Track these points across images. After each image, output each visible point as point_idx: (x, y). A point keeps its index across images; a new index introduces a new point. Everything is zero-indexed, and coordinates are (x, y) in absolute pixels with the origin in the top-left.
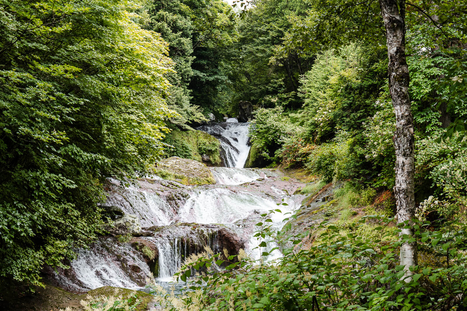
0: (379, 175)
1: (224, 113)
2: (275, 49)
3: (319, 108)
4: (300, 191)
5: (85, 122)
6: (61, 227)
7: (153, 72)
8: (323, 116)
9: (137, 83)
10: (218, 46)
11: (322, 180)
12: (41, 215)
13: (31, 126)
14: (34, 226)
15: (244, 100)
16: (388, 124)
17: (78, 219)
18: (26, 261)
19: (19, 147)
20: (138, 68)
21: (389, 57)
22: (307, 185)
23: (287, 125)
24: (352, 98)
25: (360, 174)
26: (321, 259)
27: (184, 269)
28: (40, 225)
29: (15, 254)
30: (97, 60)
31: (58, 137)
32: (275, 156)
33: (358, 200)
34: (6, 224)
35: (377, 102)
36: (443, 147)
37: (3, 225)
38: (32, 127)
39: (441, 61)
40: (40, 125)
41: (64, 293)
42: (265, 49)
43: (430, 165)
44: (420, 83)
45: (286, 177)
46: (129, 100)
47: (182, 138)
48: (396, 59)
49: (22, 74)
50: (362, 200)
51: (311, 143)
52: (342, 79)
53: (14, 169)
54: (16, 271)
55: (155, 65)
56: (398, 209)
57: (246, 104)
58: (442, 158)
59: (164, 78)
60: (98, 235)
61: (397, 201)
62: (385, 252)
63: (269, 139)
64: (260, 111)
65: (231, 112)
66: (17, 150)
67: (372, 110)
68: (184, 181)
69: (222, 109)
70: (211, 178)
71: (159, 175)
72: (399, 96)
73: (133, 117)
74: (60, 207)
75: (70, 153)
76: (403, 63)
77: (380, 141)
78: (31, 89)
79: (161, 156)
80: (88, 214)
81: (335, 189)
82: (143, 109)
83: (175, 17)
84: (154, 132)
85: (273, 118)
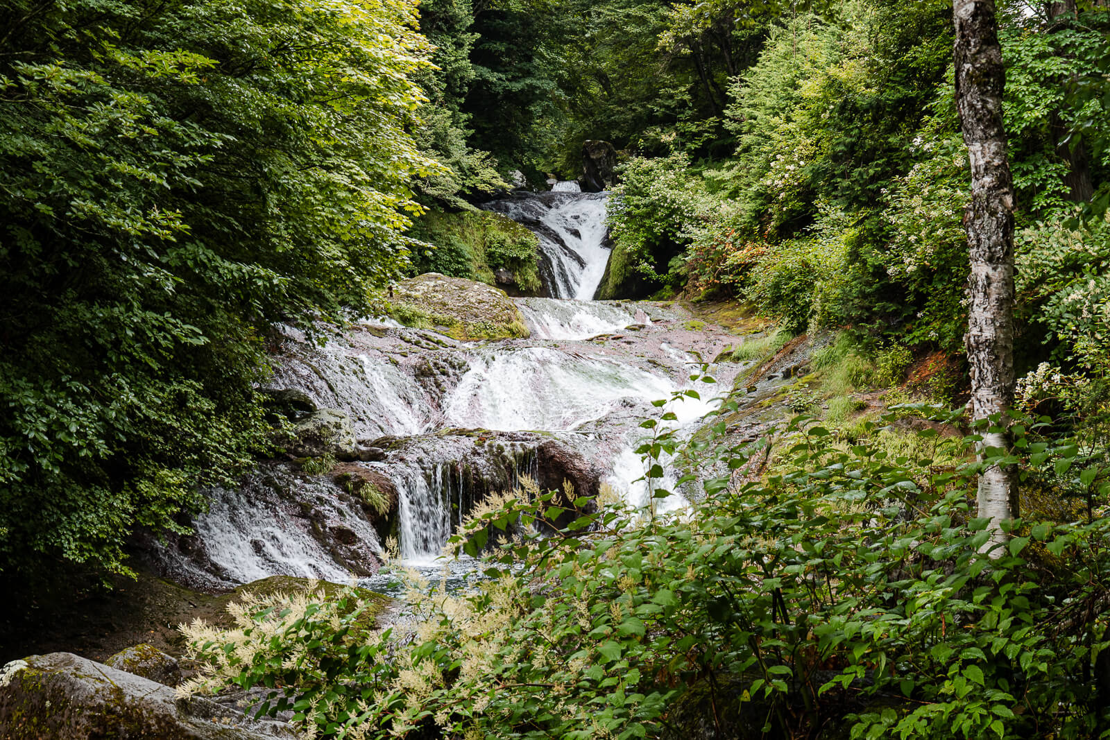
0: (919, 315)
1: (547, 170)
2: (673, 14)
3: (775, 156)
4: (729, 354)
5: (221, 189)
6: (171, 438)
7: (385, 69)
8: (787, 176)
9: (344, 96)
10: (532, 7)
11: (783, 328)
12: (123, 408)
13: (98, 197)
14: (108, 433)
15: (595, 138)
16: (942, 192)
17: (210, 419)
18: (90, 517)
19: (70, 248)
20: (346, 60)
21: (957, 26)
22: (746, 340)
23: (697, 196)
24: (857, 131)
25: (875, 313)
26: (792, 505)
27: (473, 526)
28: (123, 433)
29: (66, 499)
30: (253, 39)
31: (164, 223)
32: (670, 271)
33: (868, 375)
34: (44, 429)
35: (918, 141)
36: (1073, 247)
37: (37, 430)
38: (102, 201)
39: (1070, 40)
40: (121, 195)
41: (179, 592)
42: (645, 15)
43: (1042, 291)
44: (1020, 96)
45: (696, 322)
46: (326, 136)
47: (449, 230)
48: (974, 32)
49: (77, 74)
50: (878, 374)
51: (755, 241)
52: (833, 85)
53: (58, 301)
54: (68, 540)
55: (387, 53)
56: (974, 387)
57: (599, 147)
58: (1071, 274)
59: (409, 84)
60: (258, 456)
61: (973, 369)
62: (940, 489)
63: (655, 230)
64: (633, 165)
65: (564, 168)
66: (65, 255)
67: (903, 159)
68: (456, 330)
69: (542, 161)
70: (519, 324)
71: (396, 316)
72: (979, 120)
73: (336, 177)
74: (168, 390)
75: (190, 263)
76: (991, 41)
77: (923, 234)
78: (98, 108)
79: (401, 269)
80: (232, 408)
81: (814, 350)
82: (360, 157)
84: (386, 213)
85: (665, 180)
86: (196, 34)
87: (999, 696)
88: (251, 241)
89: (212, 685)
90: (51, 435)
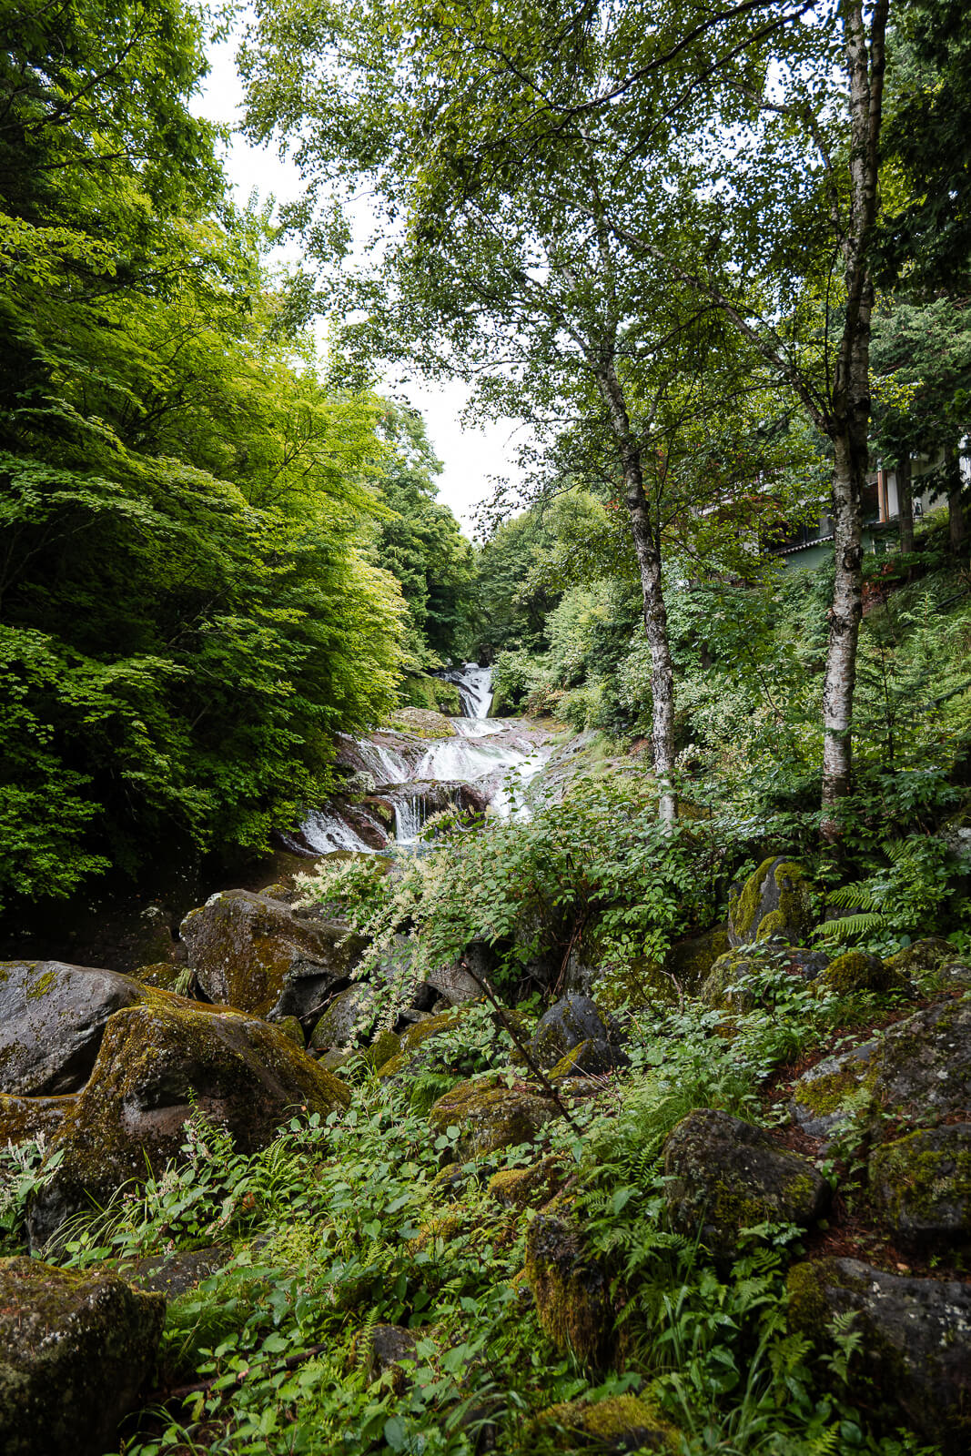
0: (635, 723)
1: (463, 657)
2: (518, 587)
3: (567, 650)
4: (549, 742)
5: (310, 671)
6: (289, 787)
7: (386, 614)
8: (573, 659)
9: (367, 627)
10: (454, 583)
11: (573, 729)
12: (266, 774)
13: (252, 676)
14: (259, 785)
15: (485, 643)
16: (644, 666)
17: (306, 778)
18: (251, 825)
19: (240, 700)
20: (368, 611)
21: (644, 593)
22: (556, 735)
23: (533, 669)
24: (604, 638)
25: (615, 722)
26: (575, 814)
27: (427, 828)
28: (266, 785)
29: (240, 817)
30: (324, 602)
31: (284, 688)
32: (521, 704)
33: (612, 751)
34: (229, 784)
35: (632, 642)
36: (704, 690)
37: (226, 785)
38: (255, 678)
39: (700, 596)
40: (264, 675)
42: (507, 586)
43: (690, 711)
44: (678, 621)
45: (533, 727)
46: (359, 646)
47: (417, 687)
48: (652, 596)
49: (242, 620)
50: (617, 750)
51: (559, 689)
52: (593, 617)
53: (235, 724)
54: (241, 836)
55: (387, 607)
56: (657, 759)
57: (487, 647)
58: (703, 703)
59: (397, 621)
60: (330, 794)
61: (656, 750)
62: (643, 805)
63: (513, 685)
64: (503, 655)
65: (471, 656)
66: (238, 703)
67: (626, 651)
68: (421, 733)
69: (461, 653)
71: (394, 727)
72: (655, 636)
73: (363, 664)
74: (287, 765)
75: (297, 706)
76: (660, 599)
77: (636, 685)
78: (252, 636)
79: (395, 706)
80: (317, 772)
81: (587, 737)
82: (375, 655)
83: (406, 552)
84: (387, 680)
85: (517, 662)
86: (296, 602)
87: (670, 901)
88: (324, 695)
89: (308, 903)
90: (232, 787)
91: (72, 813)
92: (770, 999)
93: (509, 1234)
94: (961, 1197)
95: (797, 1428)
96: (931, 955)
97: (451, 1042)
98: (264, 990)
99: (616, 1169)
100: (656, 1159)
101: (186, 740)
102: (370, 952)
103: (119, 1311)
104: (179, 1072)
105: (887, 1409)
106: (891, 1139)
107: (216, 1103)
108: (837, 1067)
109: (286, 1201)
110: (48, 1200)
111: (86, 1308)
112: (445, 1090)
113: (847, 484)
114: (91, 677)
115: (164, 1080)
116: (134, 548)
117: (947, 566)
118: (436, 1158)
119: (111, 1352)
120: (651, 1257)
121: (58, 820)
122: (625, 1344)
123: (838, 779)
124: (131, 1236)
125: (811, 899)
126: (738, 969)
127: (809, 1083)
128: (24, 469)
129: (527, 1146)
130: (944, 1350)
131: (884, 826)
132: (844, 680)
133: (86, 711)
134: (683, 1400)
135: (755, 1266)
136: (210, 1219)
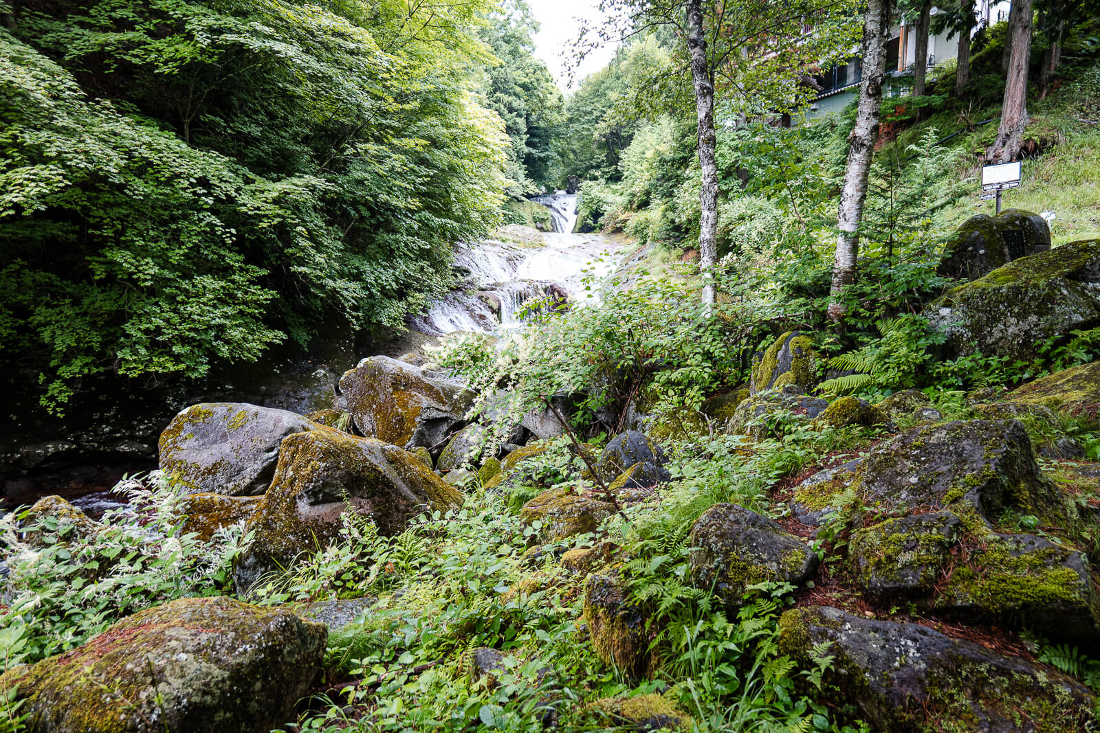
0: (686, 237)
1: (554, 186)
3: (636, 180)
4: (619, 252)
5: (434, 191)
6: (419, 282)
7: (492, 146)
8: (640, 187)
9: (478, 157)
10: (548, 125)
11: (638, 242)
12: (401, 271)
13: (389, 194)
14: (397, 280)
15: (572, 174)
17: (433, 275)
18: (392, 310)
19: (381, 214)
20: (479, 143)
22: (625, 247)
23: (608, 195)
24: (666, 169)
25: (671, 236)
28: (402, 280)
29: (383, 304)
30: (443, 134)
31: (413, 203)
32: (598, 223)
33: (668, 259)
34: (373, 279)
35: (687, 172)
36: (742, 211)
37: (371, 279)
40: (397, 193)
42: (589, 127)
43: (730, 227)
44: (725, 154)
46: (472, 172)
47: (519, 208)
49: (378, 148)
50: (672, 258)
51: (629, 211)
52: (657, 153)
53: (377, 233)
54: (384, 318)
55: (493, 140)
56: (702, 256)
57: (573, 178)
58: (741, 221)
59: (502, 153)
60: (451, 289)
61: (701, 249)
62: (689, 293)
63: (593, 208)
64: (585, 184)
65: (560, 186)
66: (379, 216)
67: (682, 179)
68: (521, 244)
69: (553, 183)
72: (706, 157)
73: (475, 186)
74: (417, 265)
75: (424, 218)
77: (689, 206)
78: (387, 161)
79: (501, 222)
80: (441, 271)
81: (649, 249)
82: (484, 179)
83: (510, 99)
84: (494, 202)
85: (596, 189)
86: (421, 133)
87: (706, 365)
88: (445, 211)
89: (433, 365)
90: (376, 281)
91: (255, 298)
92: (780, 431)
93: (575, 592)
94: (921, 565)
95: (780, 717)
96: (908, 401)
97: (538, 464)
98: (402, 428)
99: (654, 544)
100: (685, 538)
101: (339, 244)
102: (478, 399)
103: (292, 633)
104: (336, 479)
105: (849, 708)
106: (868, 525)
107: (364, 501)
108: (830, 477)
109: (416, 568)
110: (246, 563)
111: (268, 630)
112: (532, 497)
113: (877, 19)
114: (262, 192)
115: (325, 485)
116: (291, 88)
117: (950, 108)
118: (525, 542)
119: (289, 660)
120: (677, 604)
121: (245, 303)
122: (656, 662)
123: (846, 272)
124: (303, 587)
125: (815, 363)
126: (757, 409)
127: (807, 488)
128: (195, 15)
129: (591, 535)
130: (897, 669)
131: (879, 307)
132: (857, 191)
133: (260, 218)
134: (696, 698)
135: (756, 611)
136: (361, 579)
